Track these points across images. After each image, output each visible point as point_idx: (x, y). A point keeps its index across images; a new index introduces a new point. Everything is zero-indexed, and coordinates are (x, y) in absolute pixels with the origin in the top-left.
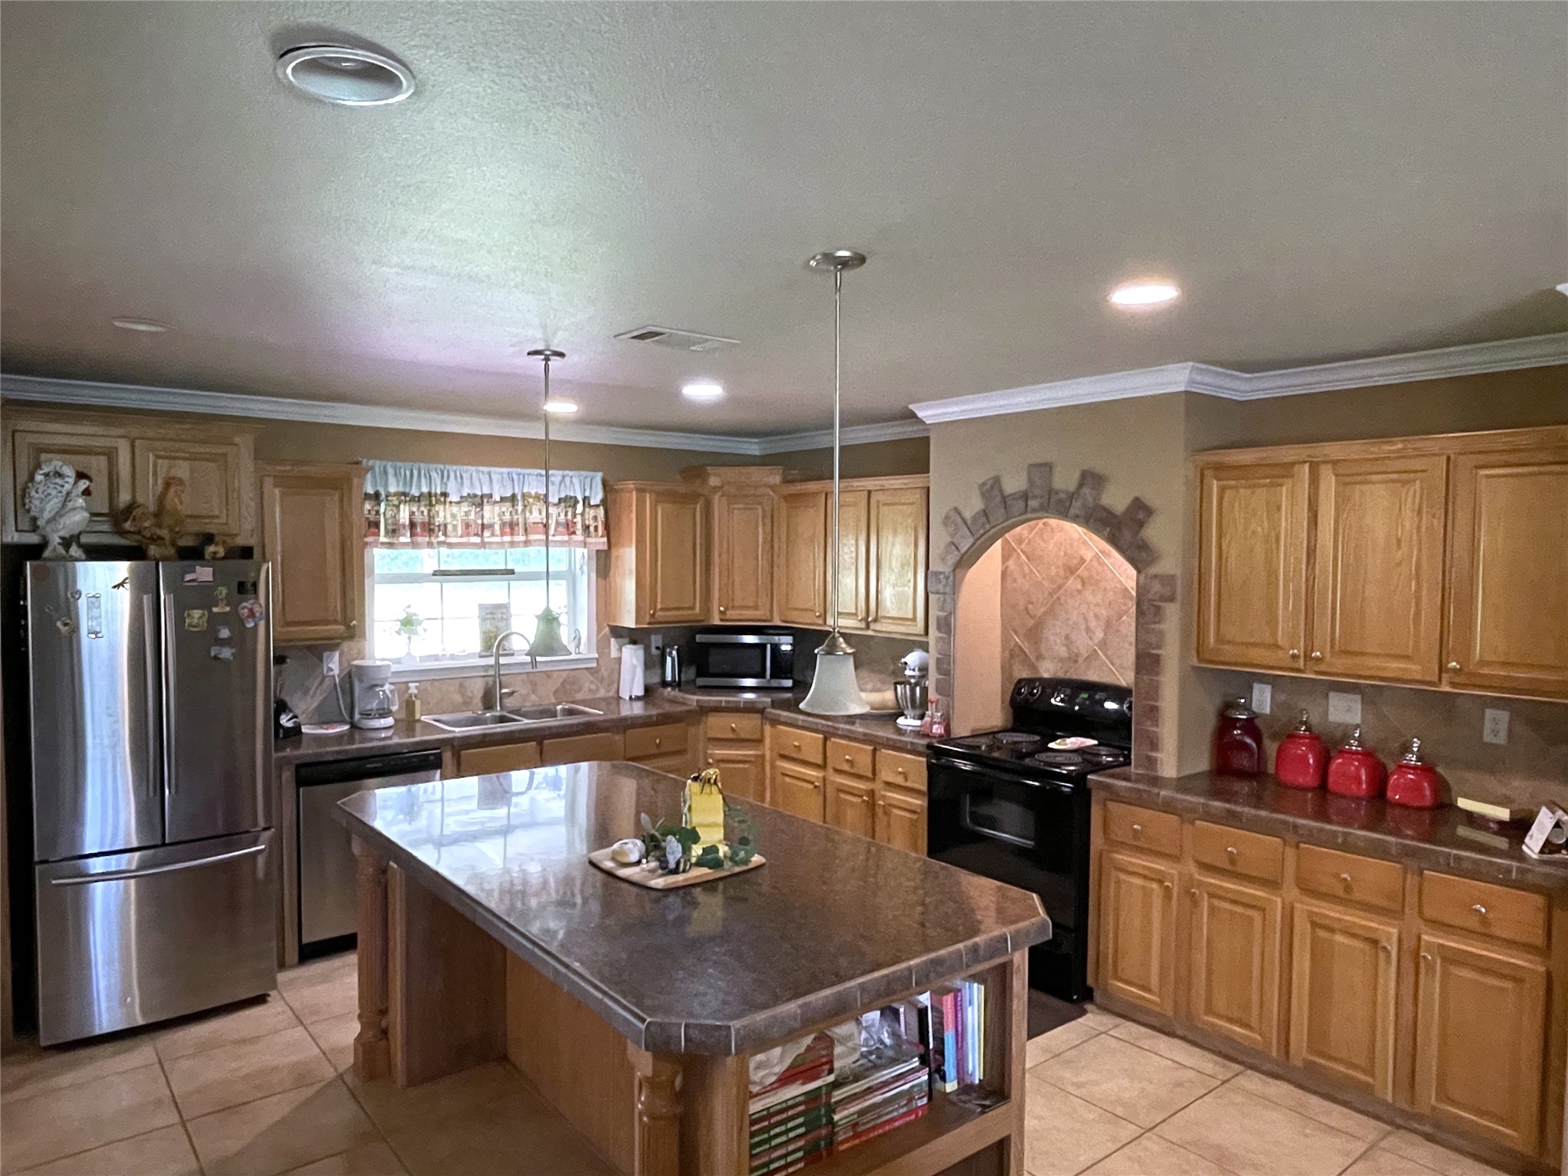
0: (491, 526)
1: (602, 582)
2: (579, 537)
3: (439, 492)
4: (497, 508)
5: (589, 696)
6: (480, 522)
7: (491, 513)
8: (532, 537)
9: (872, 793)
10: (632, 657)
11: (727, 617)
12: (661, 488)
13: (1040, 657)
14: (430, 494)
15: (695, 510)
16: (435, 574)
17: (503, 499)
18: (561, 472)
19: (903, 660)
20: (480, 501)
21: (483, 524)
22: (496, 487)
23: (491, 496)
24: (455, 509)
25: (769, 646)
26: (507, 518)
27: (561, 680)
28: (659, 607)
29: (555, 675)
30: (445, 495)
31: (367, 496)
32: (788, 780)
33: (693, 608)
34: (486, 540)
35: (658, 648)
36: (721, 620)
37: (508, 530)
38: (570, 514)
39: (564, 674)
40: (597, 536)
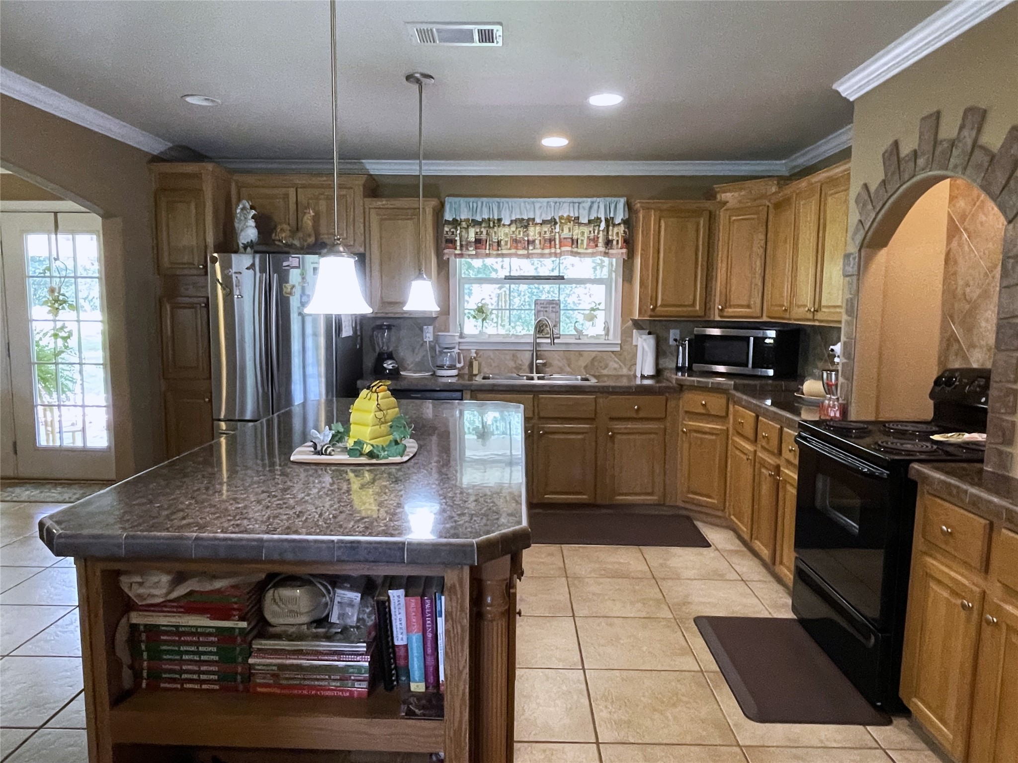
0: (534, 241)
1: (626, 284)
2: (601, 248)
3: (496, 218)
4: (538, 228)
5: (614, 373)
6: (526, 239)
7: (533, 232)
8: (564, 249)
9: (778, 468)
10: (645, 345)
11: (725, 314)
12: (665, 207)
13: (972, 346)
14: (489, 219)
15: (698, 225)
16: (507, 278)
17: (544, 222)
18: (589, 200)
19: (832, 347)
20: (525, 224)
21: (528, 241)
22: (538, 213)
23: (534, 219)
24: (507, 230)
25: (752, 339)
26: (547, 236)
27: (590, 359)
28: (659, 303)
29: (585, 354)
30: (500, 220)
31: (447, 222)
32: (737, 452)
33: (693, 305)
34: (530, 252)
35: (675, 340)
36: (721, 317)
37: (548, 245)
38: (596, 232)
39: (594, 354)
40: (617, 248)
